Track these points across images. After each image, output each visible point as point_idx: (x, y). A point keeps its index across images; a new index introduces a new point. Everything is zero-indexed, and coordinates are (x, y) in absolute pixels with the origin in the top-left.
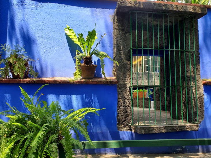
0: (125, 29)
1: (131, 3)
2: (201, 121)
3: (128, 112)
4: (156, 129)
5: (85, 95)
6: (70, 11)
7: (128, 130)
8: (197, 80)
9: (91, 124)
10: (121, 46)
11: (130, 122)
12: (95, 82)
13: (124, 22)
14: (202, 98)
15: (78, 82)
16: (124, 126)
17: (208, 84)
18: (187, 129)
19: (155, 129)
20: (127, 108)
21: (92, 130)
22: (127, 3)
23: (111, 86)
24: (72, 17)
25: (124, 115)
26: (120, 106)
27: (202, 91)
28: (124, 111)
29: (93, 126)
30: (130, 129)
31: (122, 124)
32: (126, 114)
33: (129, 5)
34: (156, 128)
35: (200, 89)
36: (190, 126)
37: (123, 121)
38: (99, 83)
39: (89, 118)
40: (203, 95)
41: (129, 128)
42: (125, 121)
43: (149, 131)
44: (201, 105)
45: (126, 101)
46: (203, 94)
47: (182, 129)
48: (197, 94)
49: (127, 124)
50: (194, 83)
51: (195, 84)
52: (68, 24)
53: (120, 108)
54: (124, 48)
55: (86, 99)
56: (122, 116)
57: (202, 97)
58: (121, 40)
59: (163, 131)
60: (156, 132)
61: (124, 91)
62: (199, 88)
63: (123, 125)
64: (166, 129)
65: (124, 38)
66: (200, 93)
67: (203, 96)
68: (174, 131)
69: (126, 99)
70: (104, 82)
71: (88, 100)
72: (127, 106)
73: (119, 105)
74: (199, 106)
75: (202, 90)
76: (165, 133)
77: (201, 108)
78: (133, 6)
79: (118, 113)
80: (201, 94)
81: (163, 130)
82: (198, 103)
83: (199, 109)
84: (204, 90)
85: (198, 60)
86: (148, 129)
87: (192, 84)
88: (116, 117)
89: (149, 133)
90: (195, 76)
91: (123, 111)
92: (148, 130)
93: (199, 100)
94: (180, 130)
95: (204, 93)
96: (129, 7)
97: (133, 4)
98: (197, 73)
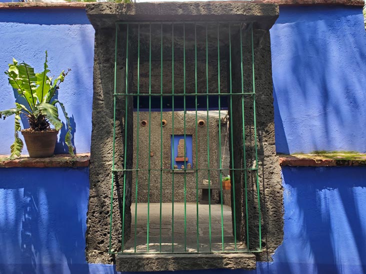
0: (110, 58)
1: (111, 8)
2: (275, 246)
3: (110, 224)
4: (154, 263)
5: (23, 189)
6: (21, 33)
7: (109, 261)
8: (268, 157)
9: (33, 247)
10: (102, 92)
11: (114, 246)
12: (43, 163)
13: (109, 46)
14: (278, 195)
15: (8, 163)
16: (99, 253)
17: (291, 164)
18: (227, 264)
19: (151, 263)
20: (109, 216)
21: (34, 261)
22: (104, 9)
23: (76, 170)
24: (25, 44)
25: (101, 230)
26: (94, 212)
27: (280, 180)
28: (101, 223)
29: (36, 253)
30: (112, 260)
31: (96, 249)
32: (106, 229)
33: (108, 12)
34: (153, 261)
35: (274, 176)
36: (235, 258)
37: (99, 243)
38: (50, 165)
39: (29, 235)
40: (281, 189)
41: (110, 258)
42: (102, 242)
43: (139, 267)
44: (276, 211)
45: (108, 201)
46: (282, 187)
47: (217, 265)
48: (268, 186)
49: (107, 250)
50: (260, 163)
51: (263, 165)
52: (16, 56)
53: (94, 216)
54: (108, 95)
55: (26, 197)
56: (97, 232)
57: (278, 193)
58: (103, 80)
59: (171, 268)
60: (154, 268)
61: (103, 181)
62: (272, 173)
63: (97, 251)
64: (178, 263)
65: (108, 75)
66: (274, 184)
67: (281, 191)
68: (196, 268)
69: (107, 196)
70: (59, 164)
71: (29, 199)
72: (108, 212)
73: (92, 211)
74: (271, 213)
75: (278, 178)
76: (176, 271)
77: (277, 218)
78: (114, 13)
79: (90, 227)
80: (277, 187)
81: (171, 266)
82: (269, 205)
83: (272, 219)
84: (283, 178)
85: (271, 112)
86: (136, 262)
87: (254, 165)
88: (84, 234)
89: (139, 270)
90: (262, 147)
91: (100, 221)
92: (137, 264)
93: (271, 199)
94: (211, 266)
95: (284, 185)
96: (107, 16)
97: (114, 9)
98: (266, 141)
